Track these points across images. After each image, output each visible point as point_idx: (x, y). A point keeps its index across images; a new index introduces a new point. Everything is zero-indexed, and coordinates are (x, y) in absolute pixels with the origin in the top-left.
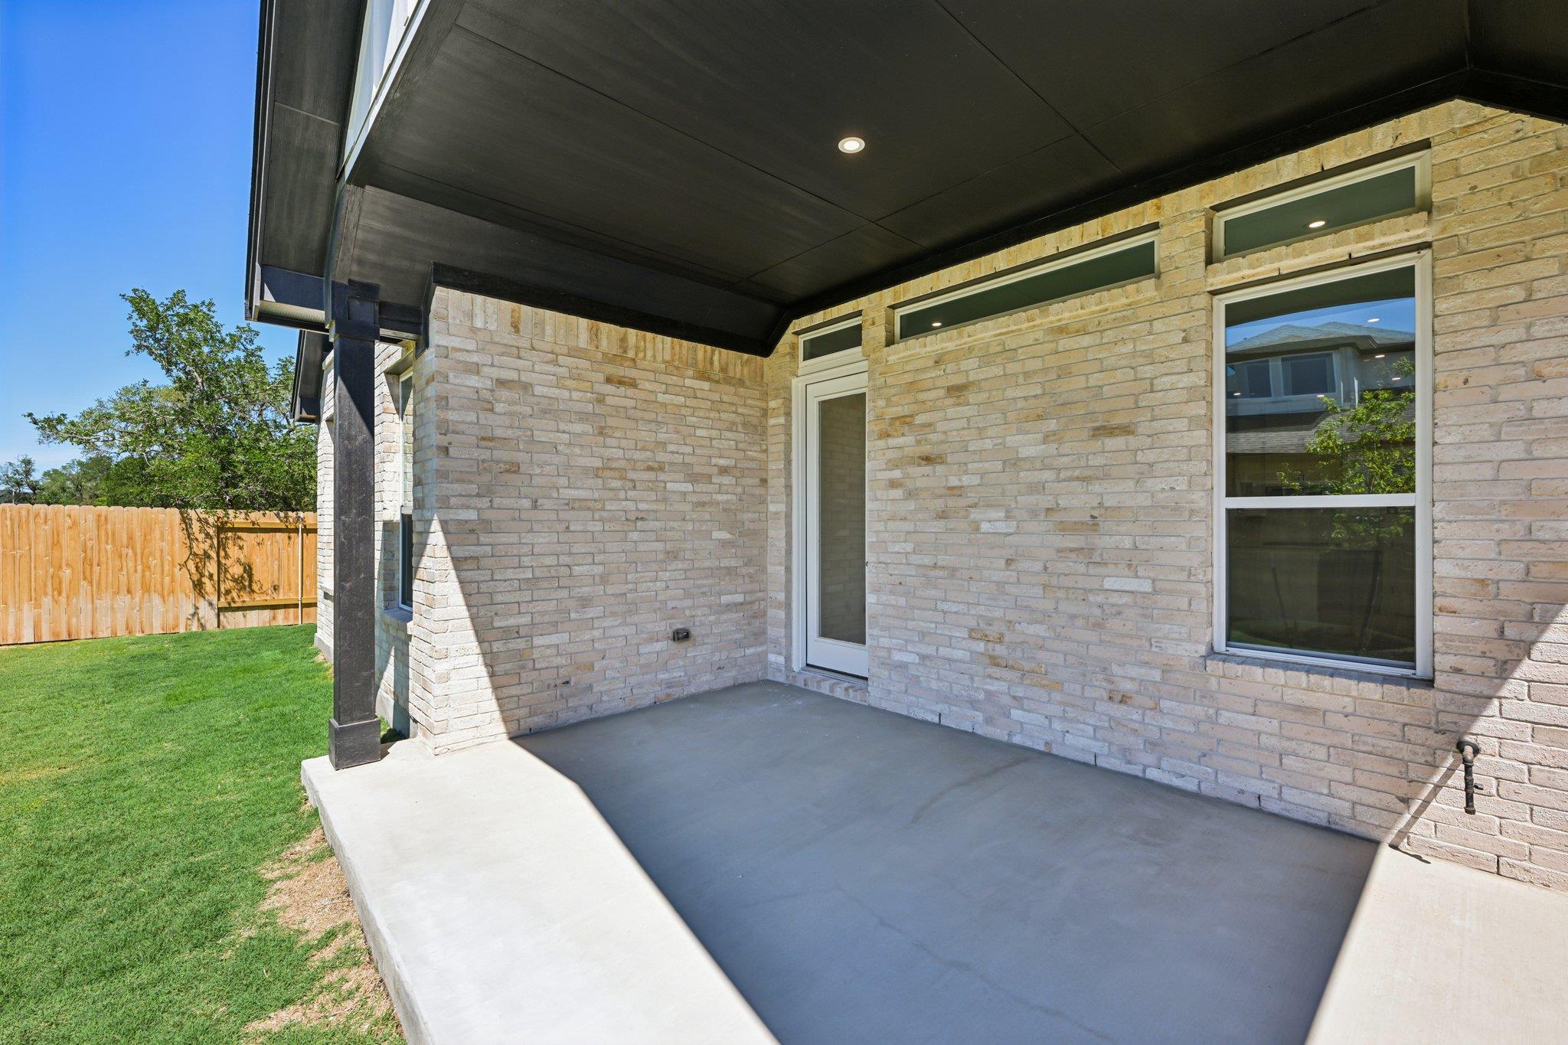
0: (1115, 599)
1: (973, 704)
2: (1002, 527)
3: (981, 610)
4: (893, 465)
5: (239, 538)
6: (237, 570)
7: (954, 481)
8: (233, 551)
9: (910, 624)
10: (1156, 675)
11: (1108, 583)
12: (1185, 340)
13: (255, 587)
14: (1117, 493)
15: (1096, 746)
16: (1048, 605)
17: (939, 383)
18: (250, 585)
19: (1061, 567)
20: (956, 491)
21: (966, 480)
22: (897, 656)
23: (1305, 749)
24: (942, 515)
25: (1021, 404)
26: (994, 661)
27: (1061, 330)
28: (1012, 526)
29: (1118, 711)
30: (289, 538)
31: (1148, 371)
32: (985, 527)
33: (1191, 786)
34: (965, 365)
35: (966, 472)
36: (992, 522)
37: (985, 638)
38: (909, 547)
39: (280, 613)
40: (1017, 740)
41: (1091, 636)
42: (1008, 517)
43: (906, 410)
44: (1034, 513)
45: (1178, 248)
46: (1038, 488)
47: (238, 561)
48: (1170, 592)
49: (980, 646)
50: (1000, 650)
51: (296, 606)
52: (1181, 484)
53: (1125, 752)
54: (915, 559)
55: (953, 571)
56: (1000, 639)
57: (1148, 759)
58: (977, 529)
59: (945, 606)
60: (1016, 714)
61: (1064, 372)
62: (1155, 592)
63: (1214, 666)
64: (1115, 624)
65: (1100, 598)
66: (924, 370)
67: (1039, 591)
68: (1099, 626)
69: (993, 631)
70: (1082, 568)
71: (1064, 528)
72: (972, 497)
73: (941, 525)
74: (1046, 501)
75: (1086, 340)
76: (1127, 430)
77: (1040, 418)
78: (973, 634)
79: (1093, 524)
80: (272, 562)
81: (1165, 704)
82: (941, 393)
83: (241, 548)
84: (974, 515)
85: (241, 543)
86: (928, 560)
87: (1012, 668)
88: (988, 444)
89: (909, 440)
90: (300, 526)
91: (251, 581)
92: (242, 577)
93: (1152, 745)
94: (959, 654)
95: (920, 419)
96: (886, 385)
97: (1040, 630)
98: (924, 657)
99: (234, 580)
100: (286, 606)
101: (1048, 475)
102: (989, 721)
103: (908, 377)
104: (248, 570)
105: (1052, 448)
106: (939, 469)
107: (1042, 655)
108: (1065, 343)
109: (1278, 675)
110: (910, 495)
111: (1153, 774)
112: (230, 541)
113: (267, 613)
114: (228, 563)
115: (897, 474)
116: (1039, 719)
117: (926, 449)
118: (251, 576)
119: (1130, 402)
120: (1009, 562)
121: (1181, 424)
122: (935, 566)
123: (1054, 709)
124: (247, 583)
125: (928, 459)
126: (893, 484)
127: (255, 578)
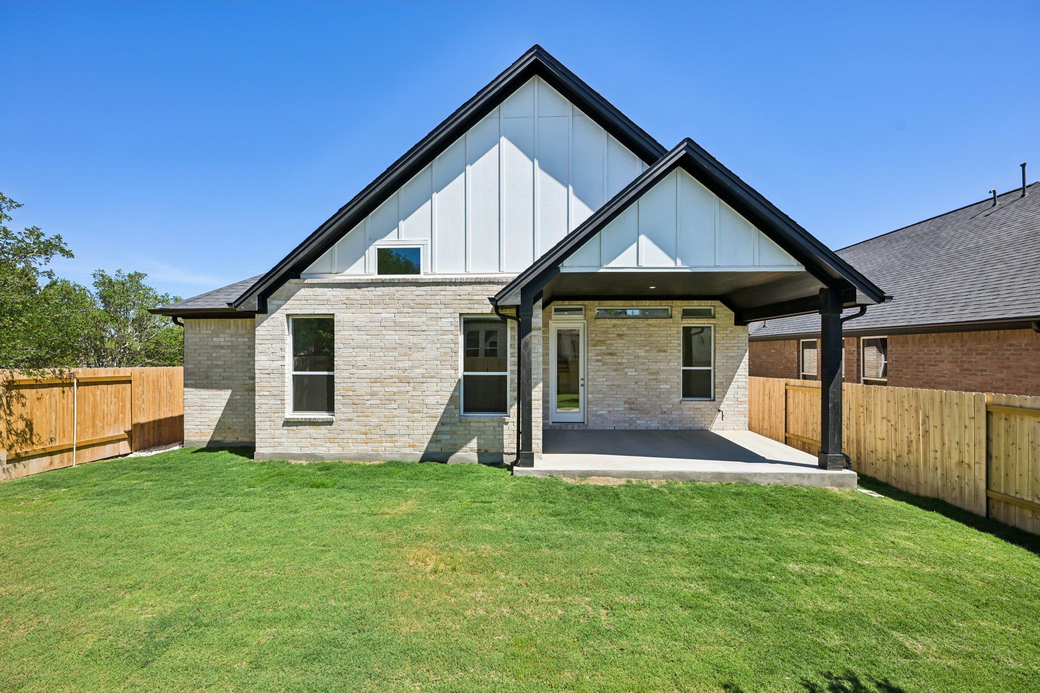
0: (662, 390)
1: (625, 422)
2: (634, 373)
3: (628, 396)
4: (597, 355)
5: (22, 396)
6: (20, 426)
7: (619, 361)
8: (16, 408)
9: (604, 402)
10: (671, 406)
11: (661, 387)
12: (677, 333)
13: (35, 440)
14: (662, 366)
15: (658, 425)
16: (647, 393)
17: (615, 332)
18: (31, 439)
19: (650, 383)
20: (620, 364)
21: (623, 361)
22: (599, 413)
23: (698, 416)
24: (615, 370)
25: (639, 342)
26: (632, 409)
27: (650, 325)
28: (637, 373)
29: (662, 416)
30: (63, 392)
31: (670, 338)
32: (629, 373)
33: (678, 429)
34: (623, 329)
35: (623, 359)
36: (631, 372)
37: (629, 403)
38: (604, 379)
39: (57, 458)
40: (638, 428)
41: (657, 399)
42: (635, 371)
43: (603, 339)
44: (643, 370)
45: (676, 313)
46: (644, 364)
47: (21, 417)
48: (675, 388)
49: (627, 406)
50: (633, 406)
51: (71, 450)
52: (676, 364)
53: (665, 425)
54: (606, 383)
55: (619, 386)
56: (633, 403)
57: (669, 425)
58: (627, 374)
59: (616, 396)
60: (638, 422)
61: (651, 336)
62: (671, 388)
63: (683, 403)
64: (663, 396)
65: (659, 390)
66: (609, 328)
67: (644, 389)
68: (659, 397)
69: (631, 401)
70: (655, 383)
71: (650, 374)
72: (625, 365)
73: (614, 373)
74: (646, 367)
75: (656, 329)
76: (665, 351)
77: (644, 346)
78: (625, 403)
79: (657, 373)
80: (51, 414)
81: (673, 412)
82: (615, 335)
83: (24, 405)
84: (626, 370)
85: (24, 401)
86: (610, 383)
87: (637, 410)
88: (630, 351)
89: (604, 348)
90: (75, 381)
91: (31, 434)
92: (24, 431)
93: (670, 422)
94: (621, 409)
95: (608, 342)
96: (595, 330)
97: (644, 399)
98: (609, 412)
99: (17, 434)
100: (61, 452)
101: (647, 360)
102: (630, 425)
103: (604, 329)
104: (29, 425)
105: (647, 354)
106: (615, 357)
107: (645, 405)
108: (651, 329)
109: (694, 402)
110: (604, 364)
111: (671, 428)
112: (14, 400)
113: (46, 460)
114: (12, 419)
115: (600, 358)
116: (644, 422)
117: (610, 351)
118: (31, 430)
119: (666, 345)
120: (636, 383)
121: (676, 351)
122: (613, 385)
123: (648, 419)
124: (28, 437)
125: (611, 354)
126: (598, 361)
127: (35, 432)
